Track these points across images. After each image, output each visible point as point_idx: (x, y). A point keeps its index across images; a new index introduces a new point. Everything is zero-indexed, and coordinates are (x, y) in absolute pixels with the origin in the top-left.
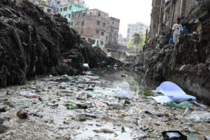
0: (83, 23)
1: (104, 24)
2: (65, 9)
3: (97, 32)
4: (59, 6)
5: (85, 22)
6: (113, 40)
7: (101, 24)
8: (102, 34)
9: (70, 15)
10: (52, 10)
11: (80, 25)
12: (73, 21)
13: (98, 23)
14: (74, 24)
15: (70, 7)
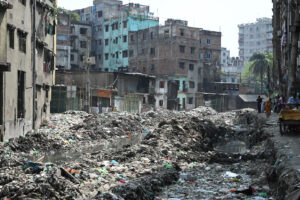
0: (153, 51)
1: (193, 49)
2: (115, 26)
3: (182, 65)
4: (100, 20)
5: (158, 49)
6: (211, 73)
7: (187, 50)
8: (191, 68)
9: (125, 37)
10: (89, 28)
11: (148, 56)
12: (134, 47)
13: (182, 48)
14: (135, 54)
15: (125, 23)
